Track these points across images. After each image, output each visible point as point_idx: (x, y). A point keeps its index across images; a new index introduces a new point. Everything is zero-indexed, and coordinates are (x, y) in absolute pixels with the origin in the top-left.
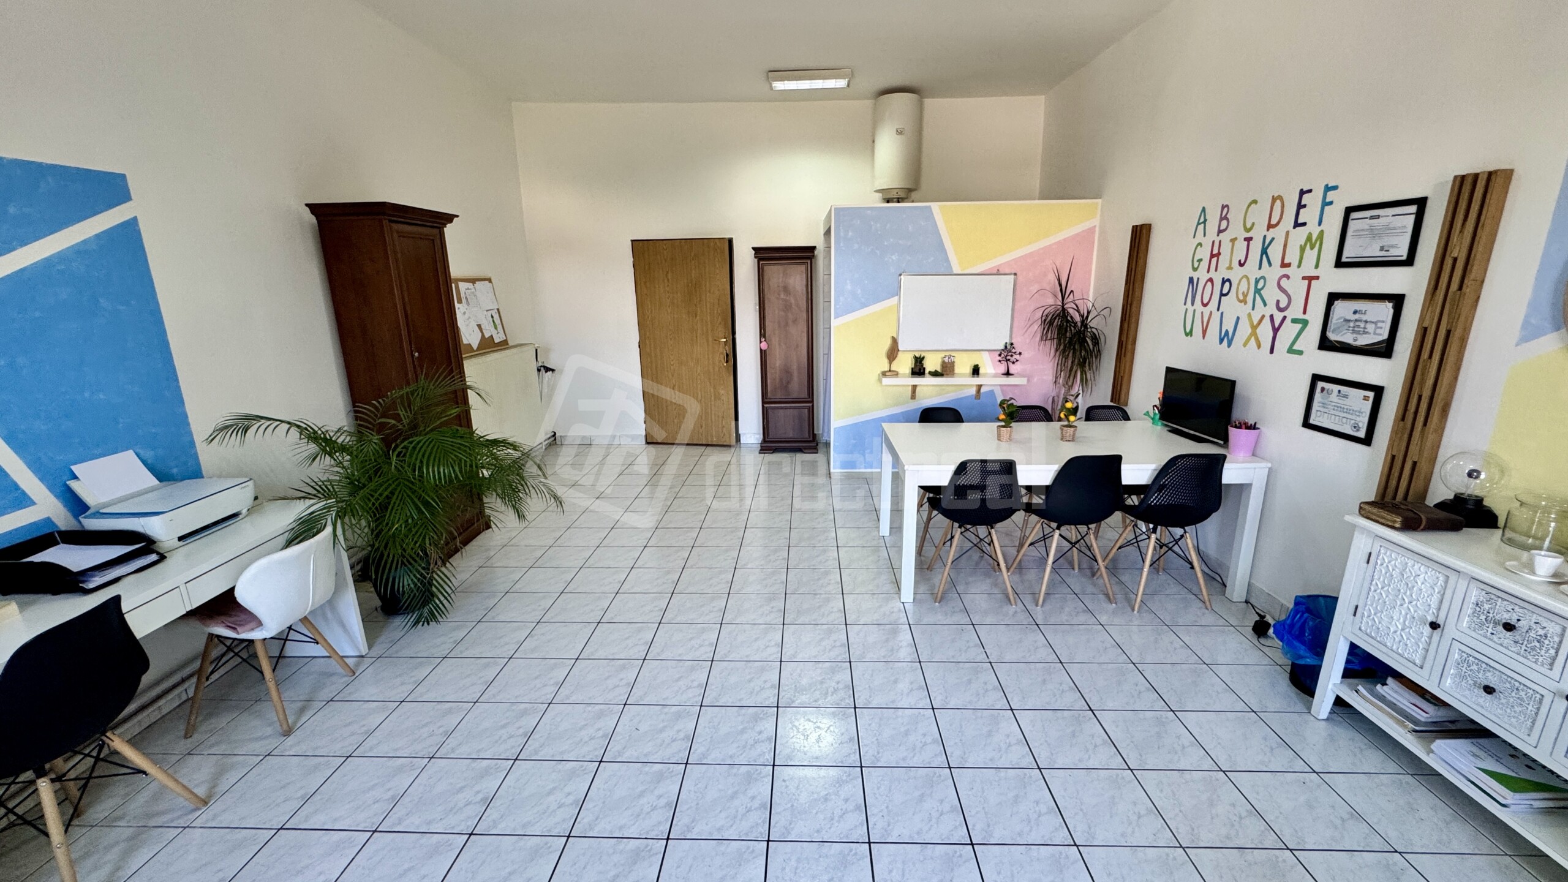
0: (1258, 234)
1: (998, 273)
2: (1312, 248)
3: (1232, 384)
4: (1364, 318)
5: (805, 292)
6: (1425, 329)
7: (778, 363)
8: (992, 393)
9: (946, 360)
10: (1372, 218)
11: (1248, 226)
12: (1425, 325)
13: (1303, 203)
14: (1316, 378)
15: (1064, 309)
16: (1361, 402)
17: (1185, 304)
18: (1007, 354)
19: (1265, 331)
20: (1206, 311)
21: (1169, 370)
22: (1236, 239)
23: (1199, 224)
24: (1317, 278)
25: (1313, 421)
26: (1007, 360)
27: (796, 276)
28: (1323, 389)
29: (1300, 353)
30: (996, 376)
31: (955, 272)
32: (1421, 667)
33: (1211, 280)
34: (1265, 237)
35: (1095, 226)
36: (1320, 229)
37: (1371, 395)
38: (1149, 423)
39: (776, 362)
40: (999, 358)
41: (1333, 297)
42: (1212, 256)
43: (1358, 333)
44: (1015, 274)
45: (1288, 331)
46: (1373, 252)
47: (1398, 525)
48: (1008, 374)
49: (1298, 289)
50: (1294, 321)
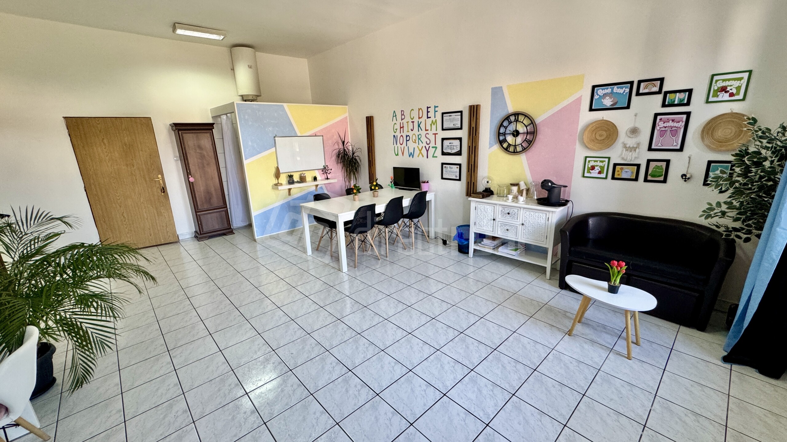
0: (416, 120)
1: (316, 136)
2: (434, 125)
3: (418, 169)
4: (453, 145)
5: (212, 148)
6: (470, 146)
7: (202, 189)
8: (321, 188)
9: (302, 175)
10: (449, 116)
11: (412, 118)
12: (470, 145)
13: (429, 111)
14: (443, 164)
15: (344, 150)
16: (456, 169)
17: (394, 145)
18: (325, 170)
19: (424, 151)
20: (402, 146)
21: (394, 168)
22: (408, 122)
23: (393, 116)
24: (437, 134)
25: (444, 177)
26: (326, 173)
27: (204, 140)
28: (445, 167)
29: (436, 157)
30: (322, 180)
31: (298, 135)
32: (493, 231)
33: (402, 136)
34: (418, 121)
35: (347, 117)
36: (435, 119)
37: (458, 166)
38: (390, 188)
39: (200, 189)
40: (323, 172)
41: (443, 139)
42: (401, 128)
43: (452, 149)
44: (323, 136)
45: (431, 151)
46: (451, 126)
47: (481, 197)
48: (327, 179)
49: (432, 137)
50: (433, 147)
